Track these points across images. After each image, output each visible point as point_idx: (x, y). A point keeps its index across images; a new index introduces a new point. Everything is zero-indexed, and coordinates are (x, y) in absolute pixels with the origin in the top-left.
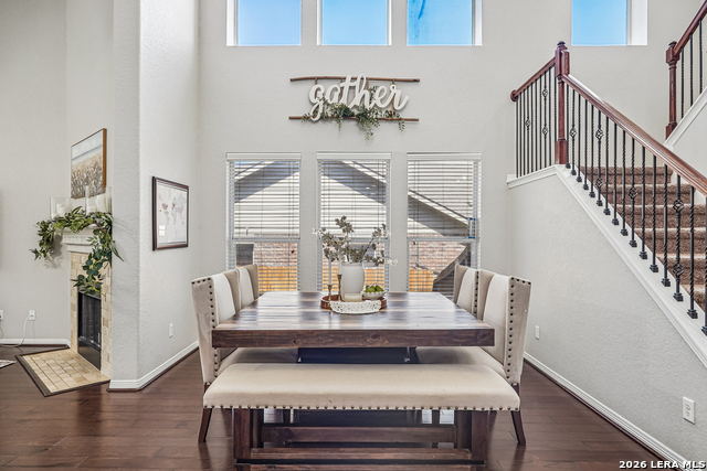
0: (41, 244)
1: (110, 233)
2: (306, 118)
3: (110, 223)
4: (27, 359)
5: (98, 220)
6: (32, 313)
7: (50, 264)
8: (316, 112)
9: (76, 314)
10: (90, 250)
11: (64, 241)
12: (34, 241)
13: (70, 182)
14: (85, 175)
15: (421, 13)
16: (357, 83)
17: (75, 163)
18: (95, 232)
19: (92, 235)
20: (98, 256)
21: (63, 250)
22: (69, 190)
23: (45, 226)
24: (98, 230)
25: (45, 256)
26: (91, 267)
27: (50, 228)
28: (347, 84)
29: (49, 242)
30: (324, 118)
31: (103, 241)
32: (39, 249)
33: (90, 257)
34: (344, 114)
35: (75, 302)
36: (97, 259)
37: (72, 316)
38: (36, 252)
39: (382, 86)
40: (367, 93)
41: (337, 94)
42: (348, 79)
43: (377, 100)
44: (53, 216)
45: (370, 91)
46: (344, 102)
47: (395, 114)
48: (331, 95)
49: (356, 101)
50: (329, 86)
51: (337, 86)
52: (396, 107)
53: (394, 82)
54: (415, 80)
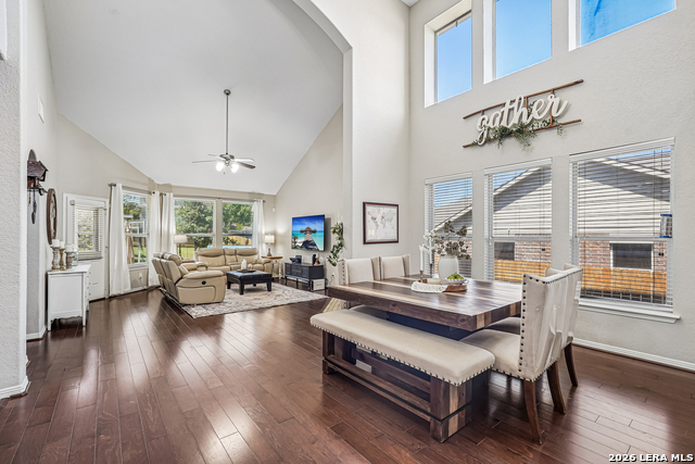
2: (474, 144)
8: (481, 138)
16: (515, 105)
28: (508, 107)
30: (488, 141)
34: (504, 134)
39: (541, 99)
40: (525, 111)
41: (498, 119)
42: (508, 102)
43: (535, 114)
45: (529, 107)
46: (504, 124)
47: (553, 121)
48: (493, 121)
49: (515, 120)
50: (492, 114)
51: (498, 112)
52: (555, 114)
53: (553, 91)
54: (577, 83)
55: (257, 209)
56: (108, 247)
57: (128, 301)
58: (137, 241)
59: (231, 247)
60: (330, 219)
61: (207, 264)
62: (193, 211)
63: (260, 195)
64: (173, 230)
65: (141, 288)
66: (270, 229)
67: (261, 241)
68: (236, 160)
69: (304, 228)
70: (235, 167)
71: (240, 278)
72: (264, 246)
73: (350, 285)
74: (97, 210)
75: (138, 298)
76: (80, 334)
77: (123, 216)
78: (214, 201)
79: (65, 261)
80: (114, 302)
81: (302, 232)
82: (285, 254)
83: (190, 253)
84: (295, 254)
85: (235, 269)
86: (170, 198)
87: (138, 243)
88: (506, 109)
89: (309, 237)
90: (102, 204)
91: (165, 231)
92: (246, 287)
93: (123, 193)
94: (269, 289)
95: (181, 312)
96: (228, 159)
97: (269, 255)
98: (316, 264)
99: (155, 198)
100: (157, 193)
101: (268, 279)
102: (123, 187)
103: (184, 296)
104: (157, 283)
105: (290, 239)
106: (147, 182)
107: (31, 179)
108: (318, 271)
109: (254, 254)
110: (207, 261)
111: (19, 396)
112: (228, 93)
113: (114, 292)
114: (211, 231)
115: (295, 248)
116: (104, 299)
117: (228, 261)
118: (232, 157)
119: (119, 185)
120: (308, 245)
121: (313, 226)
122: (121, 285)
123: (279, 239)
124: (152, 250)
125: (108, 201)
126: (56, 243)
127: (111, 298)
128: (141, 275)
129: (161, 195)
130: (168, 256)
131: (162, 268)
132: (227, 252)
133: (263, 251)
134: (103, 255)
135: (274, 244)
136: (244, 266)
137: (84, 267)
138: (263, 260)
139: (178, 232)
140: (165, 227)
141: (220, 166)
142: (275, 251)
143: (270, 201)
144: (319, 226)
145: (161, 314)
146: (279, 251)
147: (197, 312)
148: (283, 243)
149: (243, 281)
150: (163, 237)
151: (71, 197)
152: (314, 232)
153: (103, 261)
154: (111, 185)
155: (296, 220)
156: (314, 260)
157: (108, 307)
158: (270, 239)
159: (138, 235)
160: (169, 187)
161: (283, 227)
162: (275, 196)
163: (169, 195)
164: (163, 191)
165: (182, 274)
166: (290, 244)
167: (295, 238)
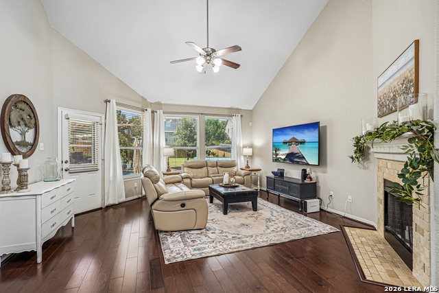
0: (355, 153)
1: (432, 140)
3: (431, 130)
4: (347, 229)
5: (414, 128)
6: (350, 197)
7: (361, 166)
9: (382, 207)
10: (405, 158)
11: (372, 150)
12: (351, 150)
13: (376, 105)
14: (392, 95)
17: (380, 90)
18: (411, 140)
19: (407, 144)
20: (415, 165)
21: (371, 157)
22: (376, 111)
23: (358, 140)
24: (414, 138)
25: (358, 161)
26: (407, 175)
27: (362, 141)
29: (361, 151)
31: (421, 149)
32: (354, 156)
33: (406, 165)
35: (382, 197)
36: (414, 168)
37: (379, 207)
38: (352, 158)
44: (364, 133)
55: (233, 128)
56: (103, 160)
57: (123, 210)
59: (213, 159)
60: (325, 127)
63: (238, 110)
64: (163, 143)
65: (136, 197)
66: (247, 142)
67: (239, 154)
69: (288, 138)
71: (223, 196)
72: (242, 158)
74: (93, 125)
78: (197, 118)
80: (111, 210)
81: (285, 143)
82: (266, 168)
84: (276, 167)
86: (161, 117)
89: (295, 149)
90: (97, 119)
92: (230, 204)
93: (117, 108)
94: (255, 208)
96: (209, 54)
97: (248, 167)
98: (307, 181)
99: (148, 114)
100: (149, 110)
101: (252, 197)
102: (117, 104)
105: (271, 151)
106: (140, 100)
108: (310, 189)
109: (233, 166)
113: (111, 201)
114: (195, 146)
115: (276, 160)
116: (101, 208)
117: (210, 172)
118: (214, 51)
119: (113, 101)
120: (292, 158)
121: (300, 136)
122: (117, 195)
123: (257, 152)
125: (103, 116)
127: (108, 207)
128: (136, 185)
129: (153, 112)
132: (209, 164)
133: (241, 163)
134: (100, 167)
135: (251, 157)
136: (226, 180)
138: (243, 172)
140: (156, 141)
142: (252, 163)
143: (247, 116)
144: (311, 136)
146: (257, 164)
148: (261, 156)
151: (66, 112)
152: (303, 142)
153: (99, 173)
154: (106, 101)
155: (277, 131)
156: (305, 175)
157: (104, 216)
158: (248, 151)
160: (159, 105)
161: (261, 139)
162: (251, 112)
163: (160, 112)
164: (155, 108)
165: (159, 195)
166: (271, 157)
167: (276, 149)
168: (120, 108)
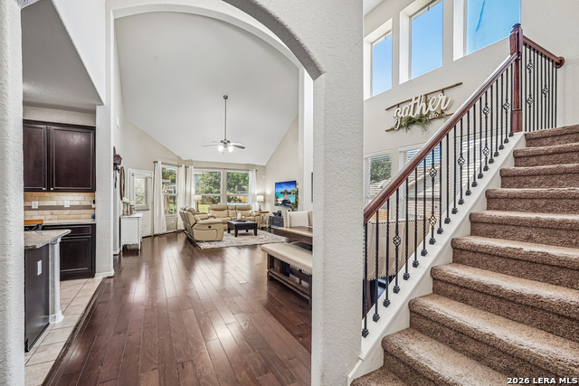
2: (392, 129)
8: (397, 125)
15: (479, 26)
16: (418, 100)
28: (414, 102)
30: (401, 127)
34: (410, 122)
39: (434, 97)
40: (424, 105)
41: (407, 111)
42: (414, 99)
43: (430, 108)
45: (427, 102)
46: (411, 115)
47: (442, 112)
48: (405, 112)
49: (418, 112)
50: (404, 107)
51: (407, 105)
52: (443, 108)
53: (443, 91)
54: (457, 85)
55: (252, 176)
56: (153, 203)
57: (165, 238)
58: (172, 199)
59: (232, 204)
60: (299, 184)
61: (215, 215)
62: (210, 178)
63: (253, 166)
64: (193, 191)
65: (173, 231)
66: (261, 191)
67: (254, 200)
68: (232, 144)
69: (283, 190)
70: (231, 148)
71: (235, 225)
72: (257, 203)
73: (290, 227)
74: (146, 179)
75: (171, 236)
76: (137, 254)
77: (162, 181)
78: (221, 171)
79: (129, 210)
80: (157, 238)
82: (271, 209)
83: (204, 208)
84: (277, 209)
85: (234, 220)
86: (193, 171)
87: (172, 201)
88: (412, 104)
90: (149, 175)
91: (189, 191)
92: (239, 232)
93: (162, 166)
94: (256, 234)
95: (195, 246)
96: (226, 143)
97: (260, 210)
99: (182, 170)
100: (183, 166)
101: (254, 227)
102: (162, 163)
103: (197, 235)
104: (183, 228)
105: (274, 198)
106: (177, 159)
107: (115, 164)
109: (249, 209)
110: (215, 214)
111: (111, 277)
112: (226, 98)
113: (156, 232)
114: (220, 192)
115: (277, 205)
116: (151, 236)
117: (230, 214)
118: (229, 142)
119: (160, 162)
121: (289, 189)
122: (161, 228)
123: (267, 198)
124: (180, 205)
125: (153, 172)
126: (125, 199)
127: (155, 236)
128: (173, 222)
129: (186, 167)
130: (187, 209)
131: (185, 217)
132: (230, 208)
133: (255, 207)
134: (150, 208)
135: (264, 201)
136: (239, 217)
137: (140, 214)
138: (255, 214)
139: (197, 192)
140: (188, 190)
141: (221, 148)
142: (265, 207)
143: (261, 170)
144: (293, 189)
145: (185, 247)
147: (204, 246)
148: (270, 202)
149: (238, 227)
150: (187, 197)
151: (132, 171)
153: (150, 211)
154: (155, 162)
155: (278, 184)
157: (153, 241)
158: (261, 198)
159: (173, 194)
160: (191, 162)
161: (270, 190)
162: (264, 167)
163: (191, 167)
164: (187, 165)
165: (196, 221)
166: (274, 202)
167: (277, 197)
168: (164, 166)
